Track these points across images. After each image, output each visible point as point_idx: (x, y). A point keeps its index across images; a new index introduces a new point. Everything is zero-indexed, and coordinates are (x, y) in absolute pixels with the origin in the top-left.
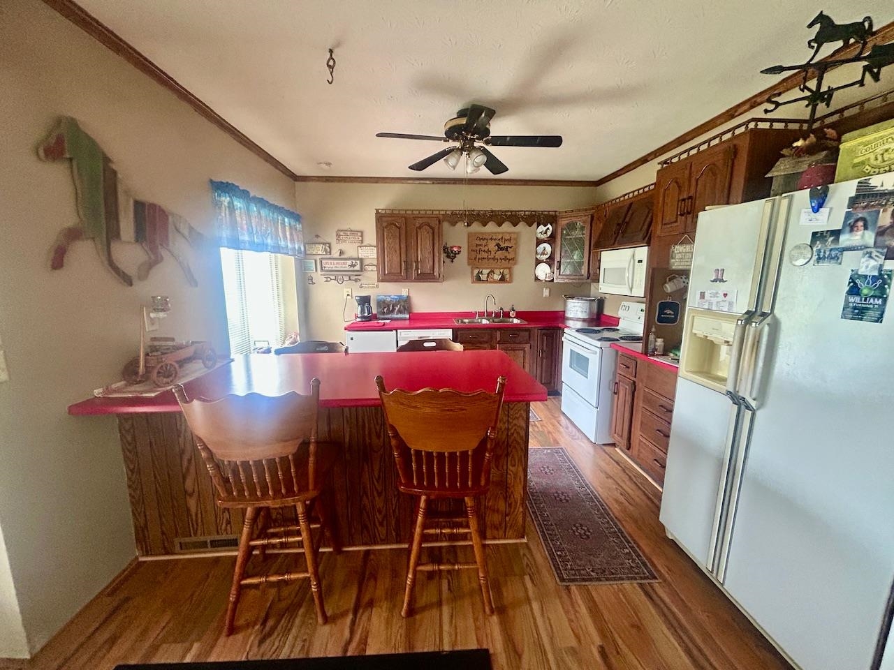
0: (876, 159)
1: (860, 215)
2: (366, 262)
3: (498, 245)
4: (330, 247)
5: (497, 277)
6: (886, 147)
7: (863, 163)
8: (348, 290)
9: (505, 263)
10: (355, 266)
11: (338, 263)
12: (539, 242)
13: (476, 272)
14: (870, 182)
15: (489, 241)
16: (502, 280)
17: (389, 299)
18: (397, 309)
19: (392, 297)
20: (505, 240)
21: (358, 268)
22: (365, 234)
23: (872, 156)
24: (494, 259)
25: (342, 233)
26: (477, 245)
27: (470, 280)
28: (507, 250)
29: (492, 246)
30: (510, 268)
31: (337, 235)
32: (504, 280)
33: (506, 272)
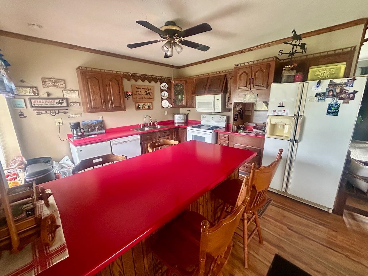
0: (322, 74)
1: (331, 89)
2: (70, 101)
3: (146, 92)
4: (37, 90)
5: (147, 107)
6: (324, 72)
7: (318, 75)
8: (59, 119)
9: (149, 100)
10: (62, 103)
11: (47, 102)
12: (162, 91)
13: (137, 104)
14: (333, 81)
15: (142, 90)
16: (149, 108)
17: (90, 123)
18: (97, 128)
19: (93, 121)
20: (149, 89)
21: (64, 104)
22: (67, 81)
23: (321, 74)
24: (145, 98)
25: (47, 80)
26: (137, 91)
27: (135, 109)
28: (150, 94)
29: (143, 92)
30: (151, 103)
31: (43, 81)
32: (150, 108)
33: (150, 104)
